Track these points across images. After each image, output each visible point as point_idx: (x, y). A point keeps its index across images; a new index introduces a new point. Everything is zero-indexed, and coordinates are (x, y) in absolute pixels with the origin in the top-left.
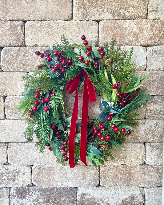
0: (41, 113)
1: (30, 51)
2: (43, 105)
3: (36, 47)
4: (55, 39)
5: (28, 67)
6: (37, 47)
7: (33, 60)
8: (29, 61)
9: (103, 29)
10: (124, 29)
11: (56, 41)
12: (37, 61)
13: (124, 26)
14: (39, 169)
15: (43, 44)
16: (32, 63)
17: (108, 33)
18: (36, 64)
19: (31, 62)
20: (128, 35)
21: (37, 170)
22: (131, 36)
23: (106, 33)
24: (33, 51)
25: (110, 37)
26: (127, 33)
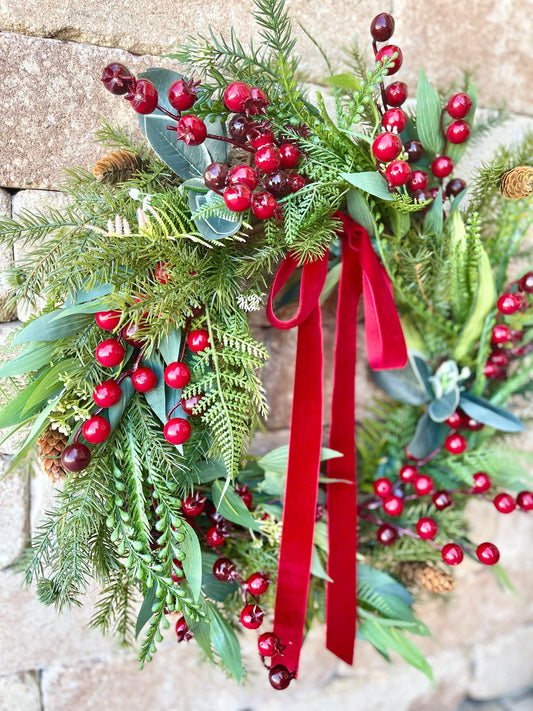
0: (133, 446)
1: (31, 66)
2: (144, 401)
3: (65, 41)
4: (182, 18)
5: (17, 162)
6: (74, 47)
7: (51, 118)
8: (24, 122)
9: (414, 9)
10: (490, 32)
11: (186, 25)
12: (72, 131)
13: (493, 18)
14: (78, 677)
15: (109, 29)
16: (45, 140)
17: (430, 33)
18: (69, 150)
19: (34, 129)
20: (504, 58)
21: (73, 685)
22: (511, 68)
23: (424, 32)
24: (47, 64)
25: (438, 53)
26: (499, 49)
